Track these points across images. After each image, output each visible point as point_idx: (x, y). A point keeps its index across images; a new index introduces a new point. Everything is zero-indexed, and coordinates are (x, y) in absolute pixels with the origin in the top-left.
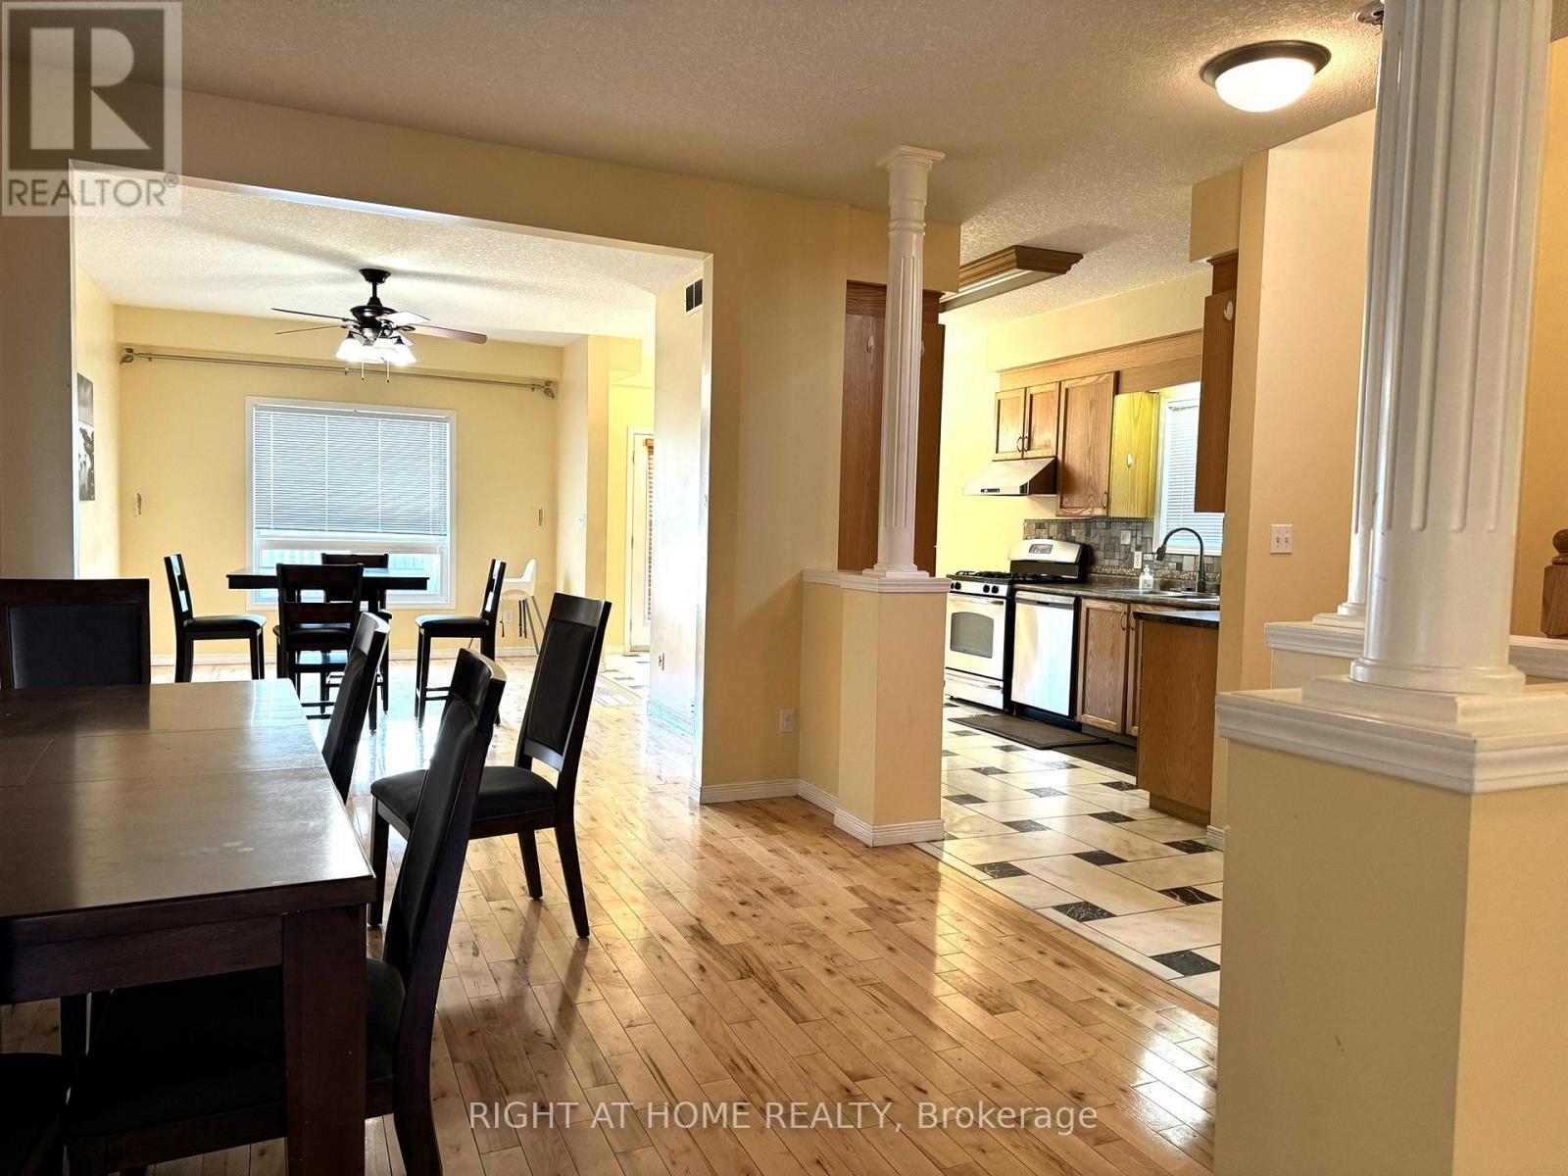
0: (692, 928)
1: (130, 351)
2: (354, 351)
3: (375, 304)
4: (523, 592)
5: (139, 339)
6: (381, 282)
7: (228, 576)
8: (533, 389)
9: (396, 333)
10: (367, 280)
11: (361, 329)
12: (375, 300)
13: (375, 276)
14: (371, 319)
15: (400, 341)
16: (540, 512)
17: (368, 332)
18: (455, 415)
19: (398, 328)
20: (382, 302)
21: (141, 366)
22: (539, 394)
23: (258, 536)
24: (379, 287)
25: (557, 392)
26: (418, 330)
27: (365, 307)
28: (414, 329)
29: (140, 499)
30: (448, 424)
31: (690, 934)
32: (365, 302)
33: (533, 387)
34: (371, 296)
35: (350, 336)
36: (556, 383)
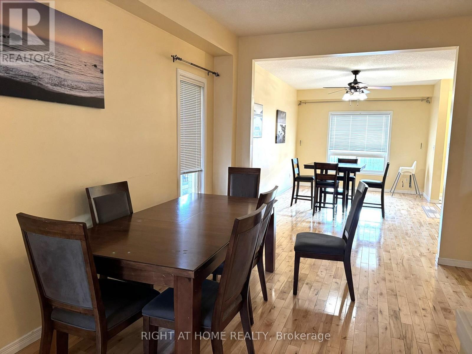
0: (395, 311)
1: (301, 102)
2: (347, 97)
3: (356, 82)
4: (411, 172)
5: (302, 99)
6: (358, 74)
7: (304, 165)
8: (422, 101)
9: (361, 90)
10: (353, 74)
11: (350, 90)
12: (355, 80)
13: (356, 72)
14: (353, 86)
15: (363, 92)
16: (422, 144)
17: (353, 91)
18: (393, 112)
19: (362, 88)
20: (358, 80)
21: (303, 105)
22: (424, 103)
23: (330, 152)
24: (357, 76)
25: (431, 101)
26: (369, 88)
27: (352, 83)
28: (367, 88)
29: (301, 141)
30: (390, 115)
31: (392, 313)
32: (352, 81)
33: (422, 100)
34: (354, 79)
35: (347, 92)
36: (431, 98)
